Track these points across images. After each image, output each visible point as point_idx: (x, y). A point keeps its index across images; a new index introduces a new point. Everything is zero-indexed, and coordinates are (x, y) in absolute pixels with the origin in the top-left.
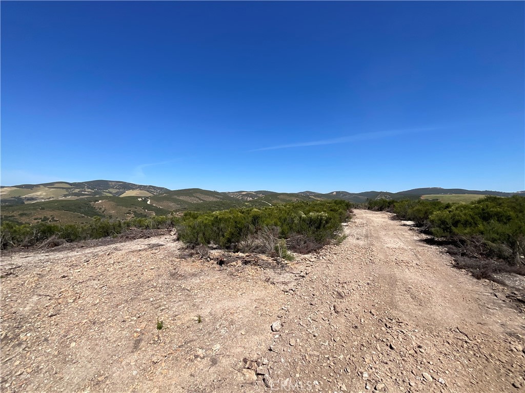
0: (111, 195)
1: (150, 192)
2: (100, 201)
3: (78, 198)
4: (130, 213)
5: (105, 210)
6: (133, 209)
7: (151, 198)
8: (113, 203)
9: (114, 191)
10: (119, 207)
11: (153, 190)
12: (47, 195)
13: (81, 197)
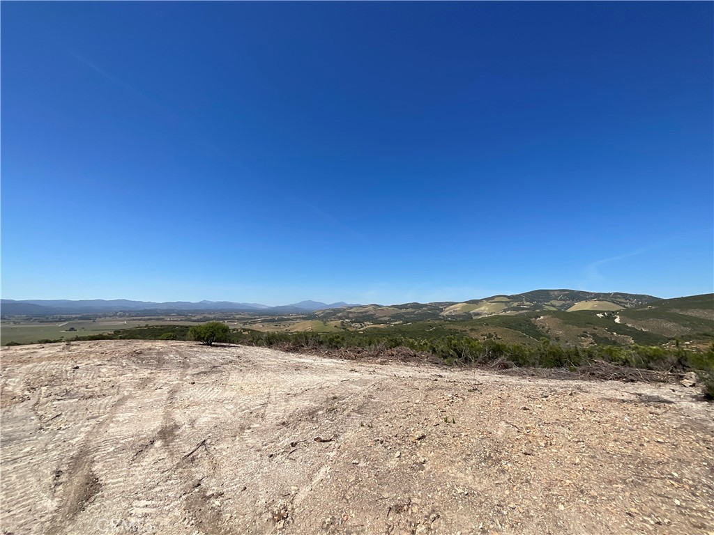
0: (554, 309)
1: (619, 303)
2: (542, 317)
3: (517, 313)
4: (586, 337)
5: (549, 329)
6: (589, 330)
7: (621, 313)
8: (559, 321)
9: (558, 303)
10: (568, 326)
11: (623, 300)
12: (489, 310)
13: (520, 312)
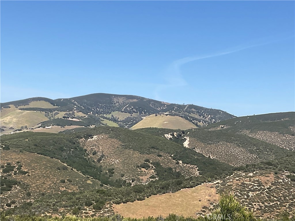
0: (115, 125)
1: (191, 120)
2: (95, 137)
3: (62, 129)
4: (146, 167)
5: (103, 156)
6: (153, 158)
7: (192, 134)
8: (117, 143)
9: (121, 116)
10: (127, 151)
11: (197, 116)
12: (17, 123)
13: (67, 128)
